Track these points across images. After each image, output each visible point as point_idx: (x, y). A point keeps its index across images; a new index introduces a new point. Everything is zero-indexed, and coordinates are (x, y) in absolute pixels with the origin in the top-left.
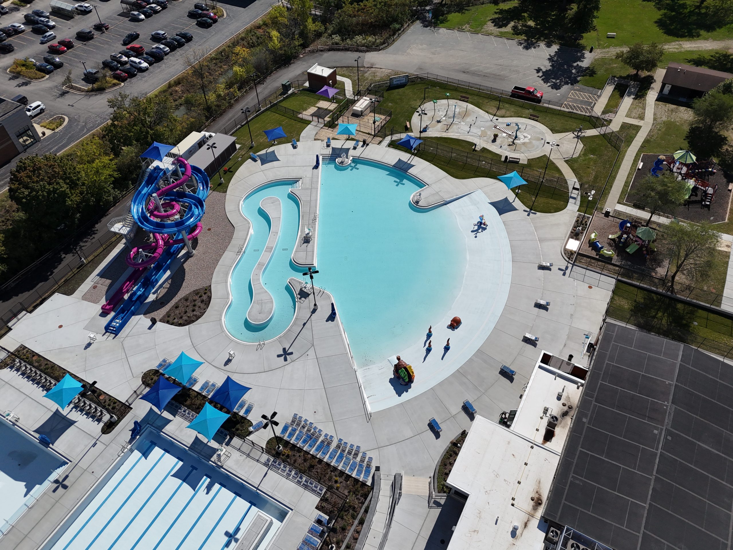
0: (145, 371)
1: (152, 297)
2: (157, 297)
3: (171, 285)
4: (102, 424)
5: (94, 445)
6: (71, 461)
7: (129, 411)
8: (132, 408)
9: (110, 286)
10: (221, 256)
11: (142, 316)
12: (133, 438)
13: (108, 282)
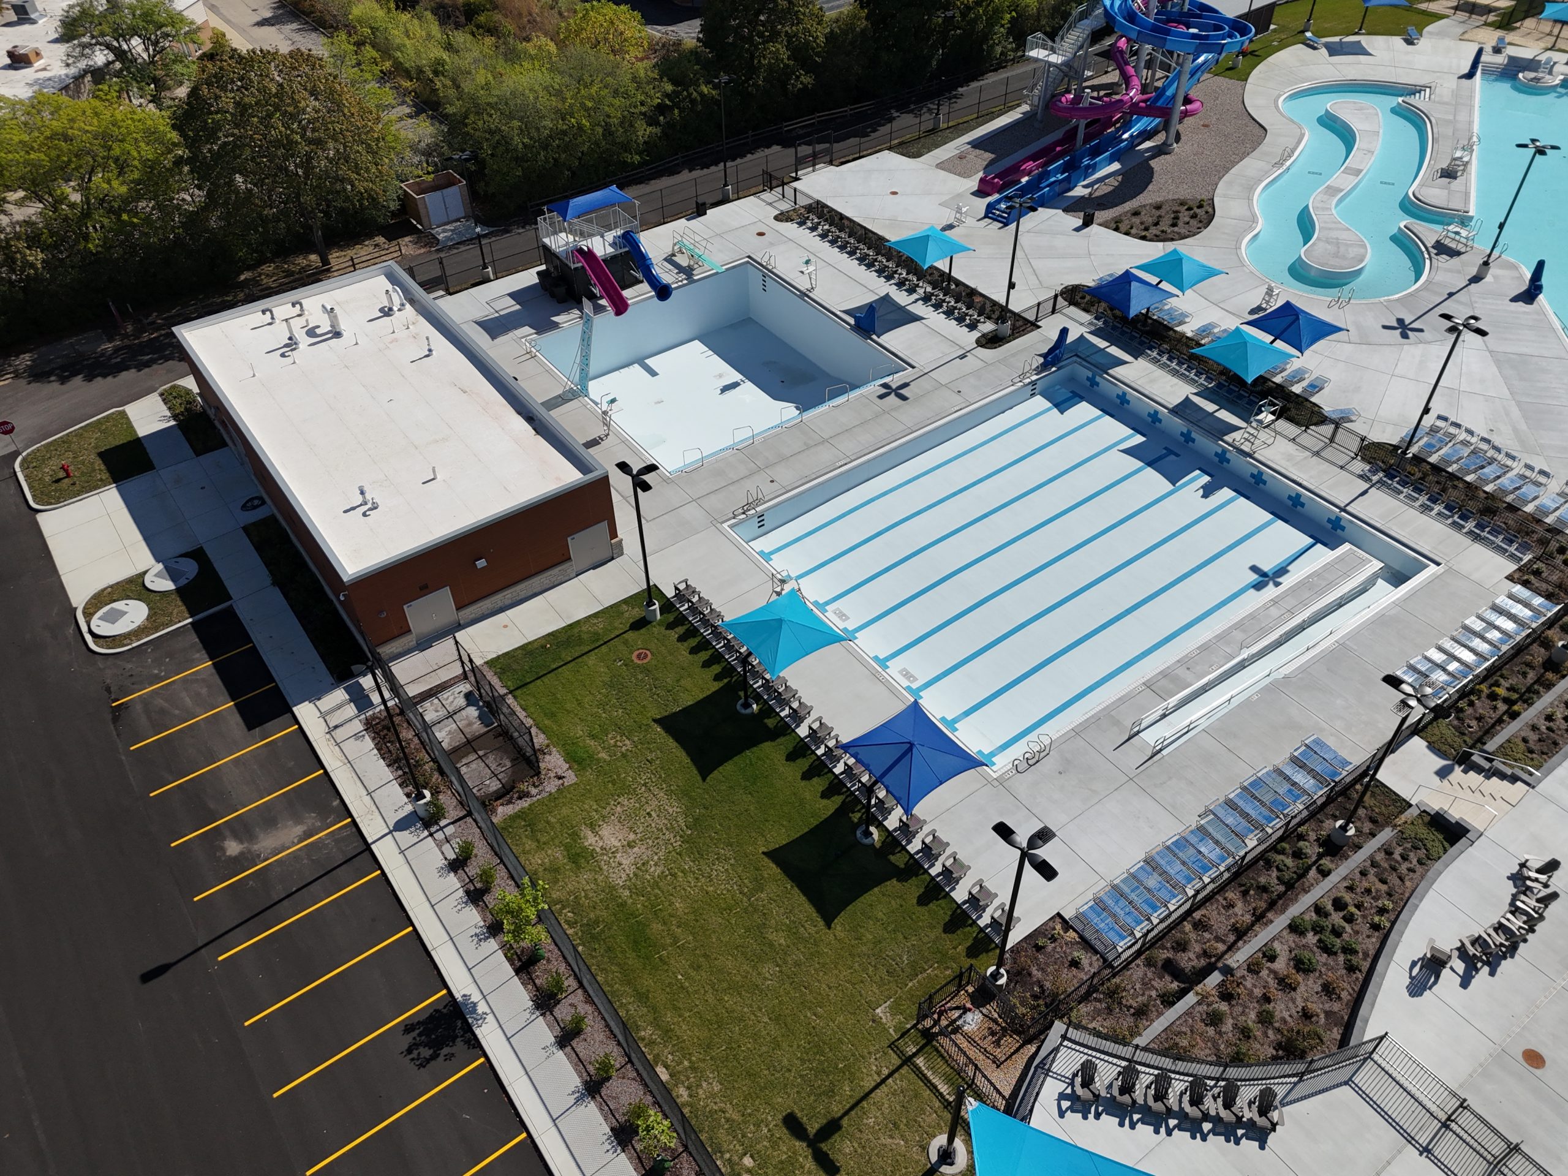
0: (1066, 284)
1: (1079, 191)
2: (1090, 194)
3: (1121, 183)
4: (976, 334)
5: (962, 357)
6: (913, 367)
7: (1032, 330)
8: (1039, 327)
9: (991, 163)
10: (1234, 164)
11: (1060, 212)
12: (1044, 367)
13: (989, 156)
